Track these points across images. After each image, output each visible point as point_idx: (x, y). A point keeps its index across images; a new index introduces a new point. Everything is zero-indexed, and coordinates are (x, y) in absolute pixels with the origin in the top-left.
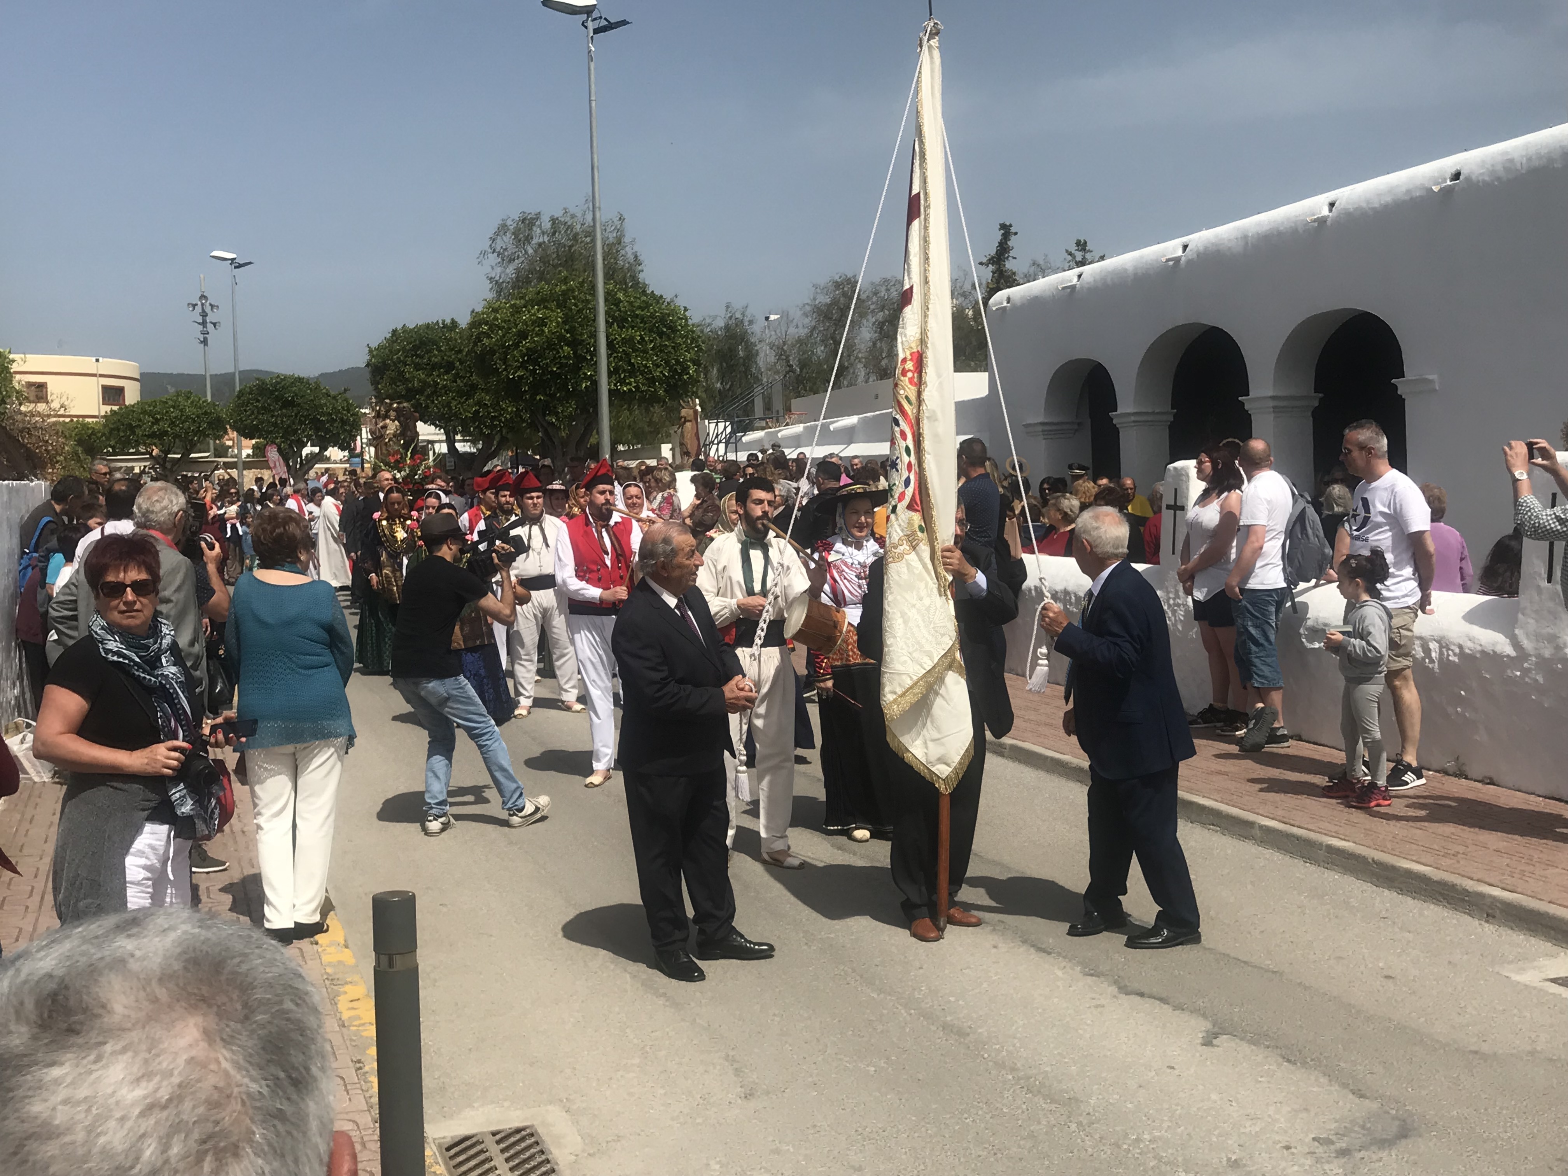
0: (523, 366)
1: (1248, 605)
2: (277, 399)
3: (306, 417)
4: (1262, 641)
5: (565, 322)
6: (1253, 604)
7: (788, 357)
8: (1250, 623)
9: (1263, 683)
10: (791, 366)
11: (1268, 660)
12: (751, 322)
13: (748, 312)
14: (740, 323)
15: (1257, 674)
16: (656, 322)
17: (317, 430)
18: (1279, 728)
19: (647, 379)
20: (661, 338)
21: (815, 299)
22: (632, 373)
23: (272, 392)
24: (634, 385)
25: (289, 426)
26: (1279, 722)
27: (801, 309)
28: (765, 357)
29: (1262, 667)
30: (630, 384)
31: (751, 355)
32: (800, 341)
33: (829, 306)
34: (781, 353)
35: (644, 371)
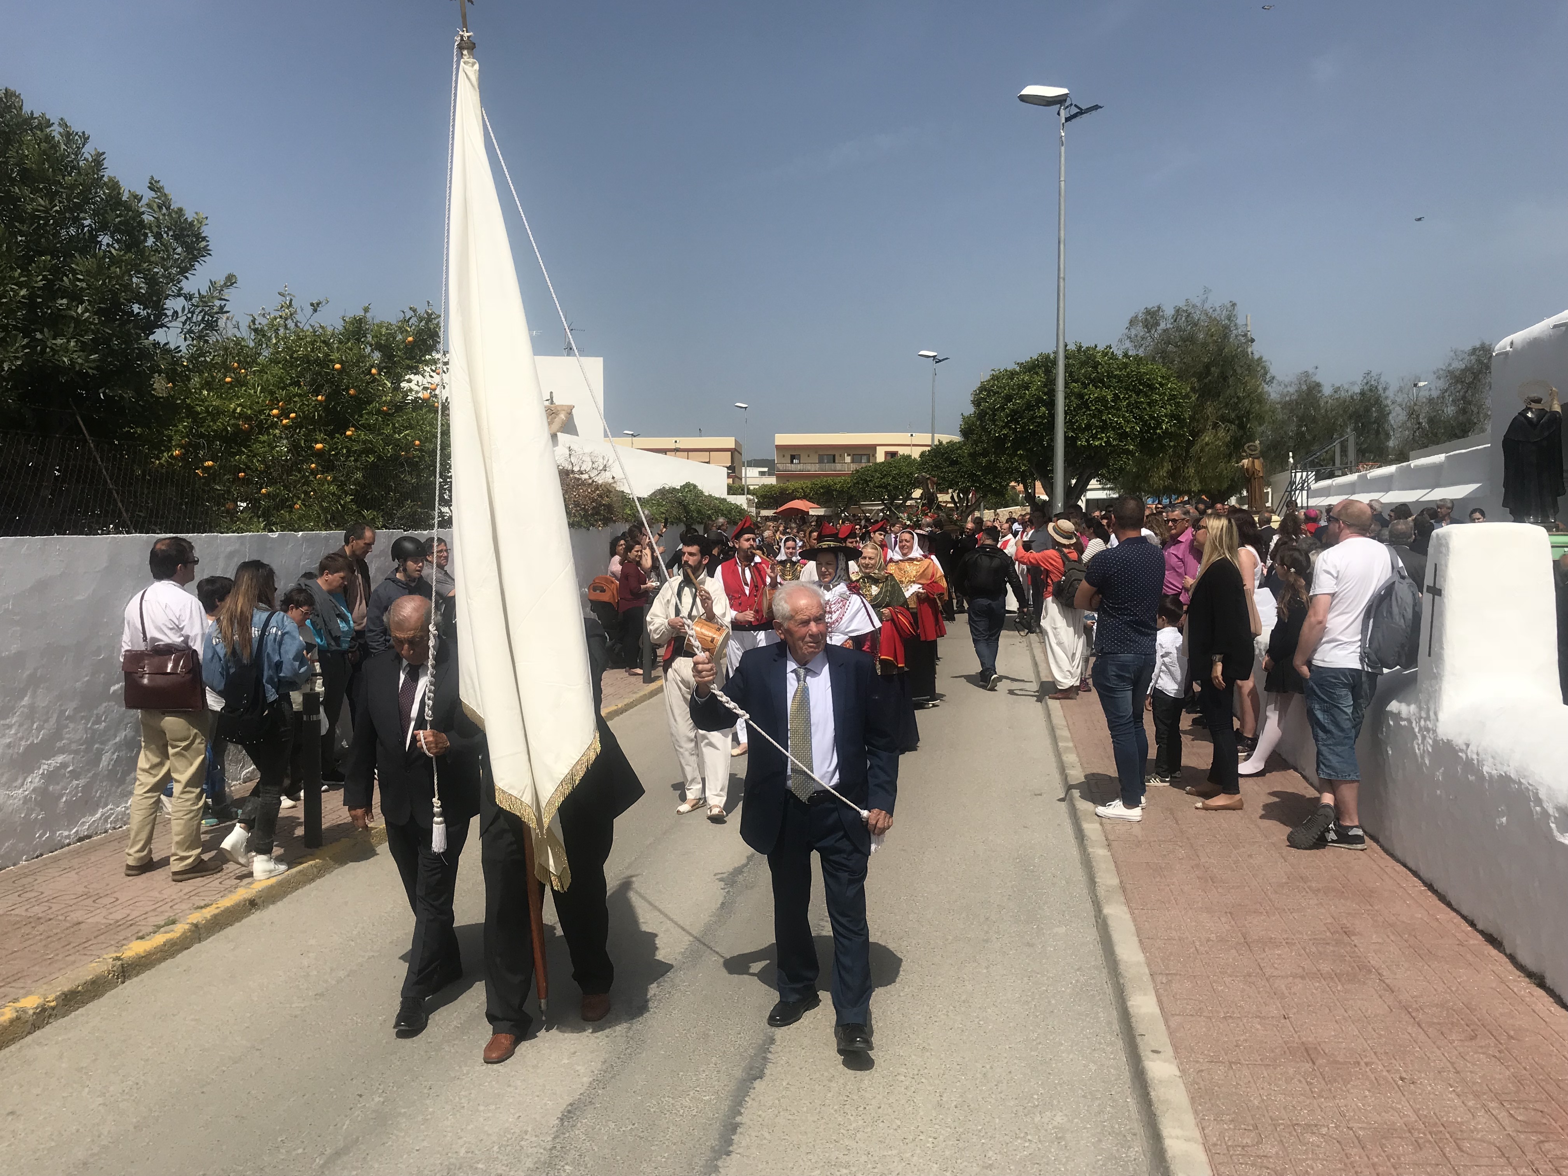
0: (1007, 425)
1: (1315, 687)
2: (946, 460)
3: (965, 473)
4: (1331, 728)
5: (1045, 386)
6: (1320, 686)
7: (1418, 416)
8: (1317, 706)
9: (1330, 775)
10: (1419, 423)
11: (1339, 749)
12: (1385, 389)
13: (1383, 379)
14: (1373, 389)
15: (1323, 764)
16: (1133, 381)
17: (974, 481)
18: (1352, 827)
19: (1118, 434)
20: (1138, 395)
21: (1450, 365)
22: (1104, 428)
23: (943, 454)
24: (1105, 439)
25: (953, 480)
26: (1352, 820)
27: (1435, 373)
28: (1397, 417)
29: (1330, 757)
30: (1102, 439)
31: (1384, 415)
32: (1431, 400)
33: (1464, 371)
34: (1412, 413)
35: (1117, 428)
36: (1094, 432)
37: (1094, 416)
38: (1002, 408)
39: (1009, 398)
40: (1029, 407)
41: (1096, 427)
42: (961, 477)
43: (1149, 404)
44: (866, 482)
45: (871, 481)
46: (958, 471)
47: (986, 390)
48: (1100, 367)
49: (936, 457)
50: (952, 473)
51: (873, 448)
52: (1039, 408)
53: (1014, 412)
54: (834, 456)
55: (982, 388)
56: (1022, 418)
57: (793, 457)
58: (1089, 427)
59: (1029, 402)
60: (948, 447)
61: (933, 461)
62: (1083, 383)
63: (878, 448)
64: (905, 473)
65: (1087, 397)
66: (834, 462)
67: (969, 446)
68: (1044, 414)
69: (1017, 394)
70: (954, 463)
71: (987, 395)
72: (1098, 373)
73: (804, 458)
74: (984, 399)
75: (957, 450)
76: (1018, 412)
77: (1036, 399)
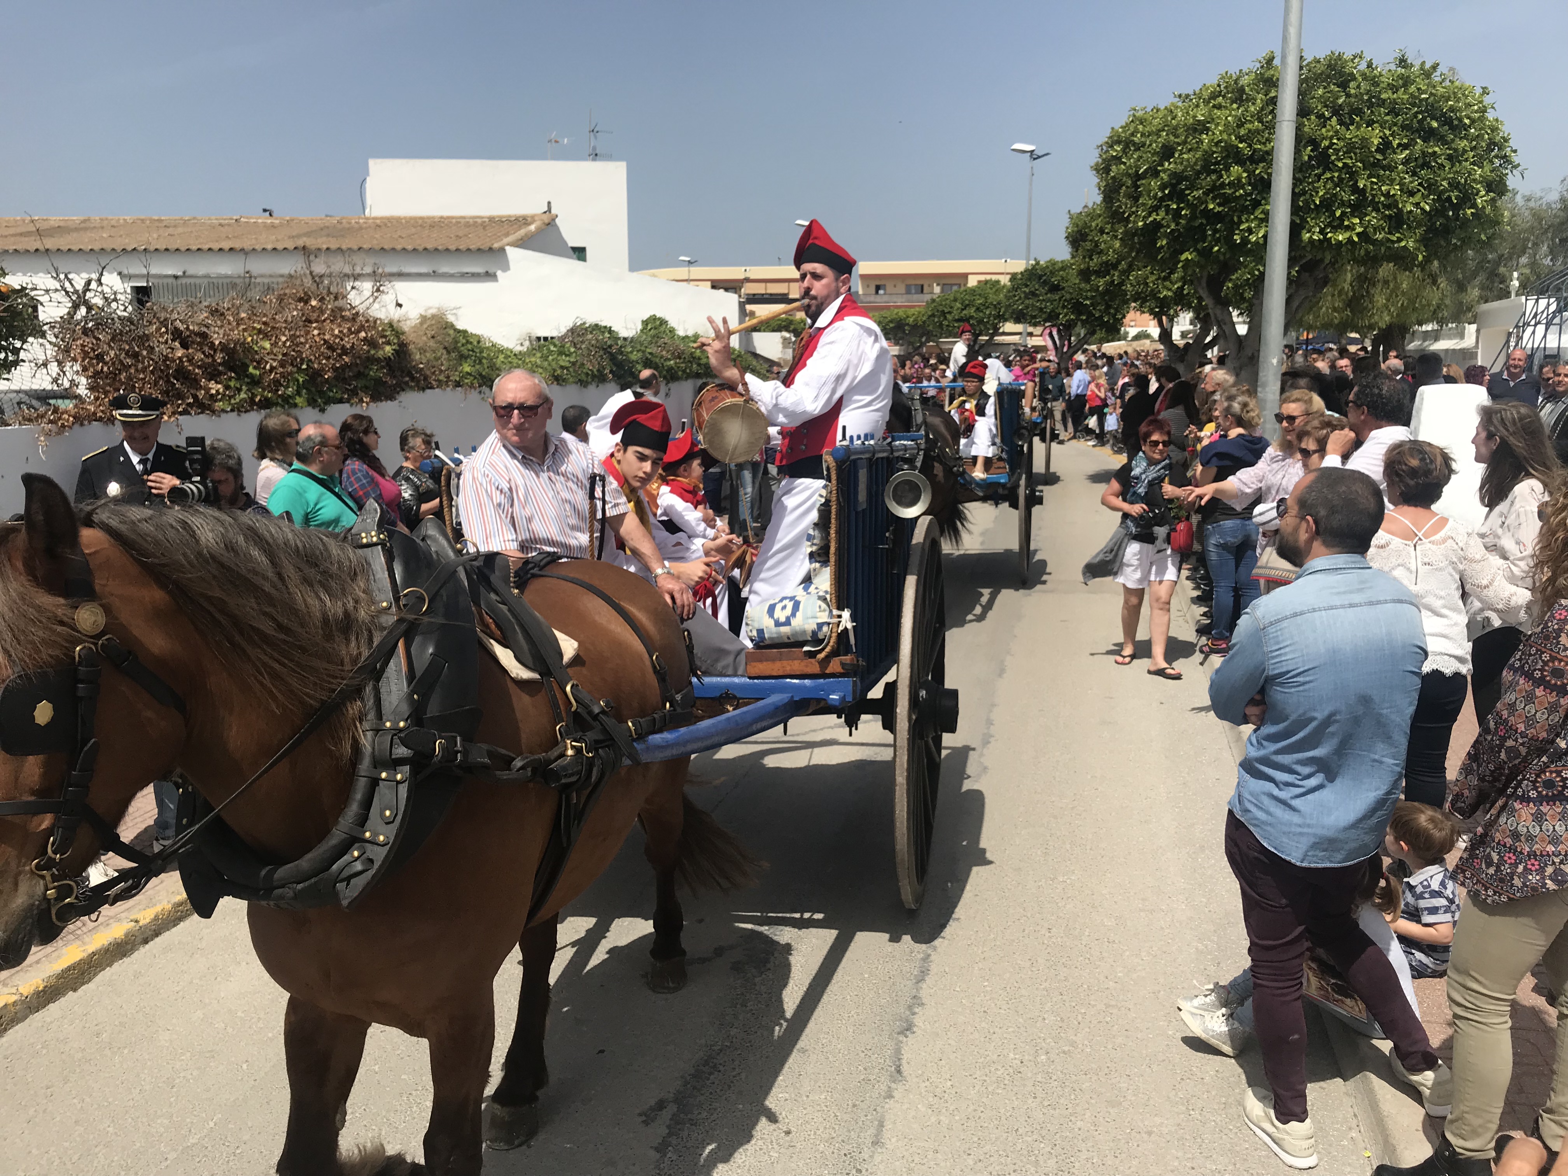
0: (1161, 204)
16: (1420, 112)
19: (1386, 218)
20: (1425, 140)
22: (1358, 209)
24: (1359, 230)
25: (1052, 310)
30: (1348, 228)
35: (1383, 203)
36: (1338, 213)
37: (1340, 183)
38: (1154, 173)
39: (1167, 152)
40: (1208, 165)
41: (1343, 204)
42: (1064, 307)
43: (1450, 158)
44: (943, 313)
45: (950, 313)
46: (1060, 299)
47: (1119, 142)
48: (1352, 84)
49: (1030, 280)
50: (1052, 302)
51: (965, 276)
52: (1227, 169)
53: (1177, 177)
54: (922, 286)
55: (1114, 140)
56: (1192, 187)
57: (878, 288)
58: (1327, 205)
59: (1208, 154)
60: (1047, 267)
61: (1027, 286)
62: (1320, 116)
63: (970, 277)
64: (991, 303)
65: (1326, 143)
66: (922, 292)
67: (1079, 259)
68: (1239, 179)
69: (1185, 142)
70: (1055, 288)
71: (1124, 151)
72: (1348, 95)
73: (890, 288)
74: (1117, 159)
75: (1059, 271)
76: (1186, 178)
77: (1225, 149)
